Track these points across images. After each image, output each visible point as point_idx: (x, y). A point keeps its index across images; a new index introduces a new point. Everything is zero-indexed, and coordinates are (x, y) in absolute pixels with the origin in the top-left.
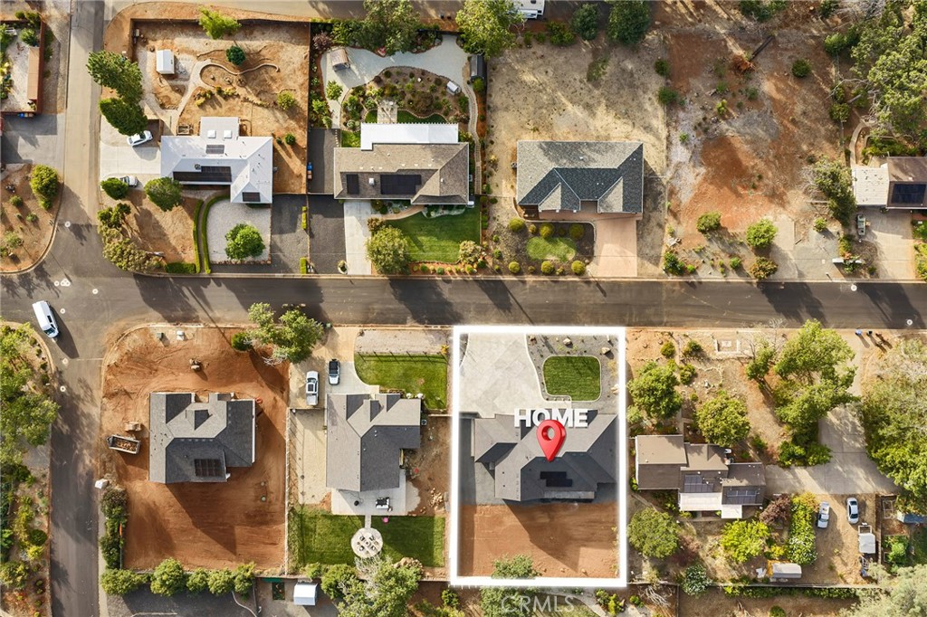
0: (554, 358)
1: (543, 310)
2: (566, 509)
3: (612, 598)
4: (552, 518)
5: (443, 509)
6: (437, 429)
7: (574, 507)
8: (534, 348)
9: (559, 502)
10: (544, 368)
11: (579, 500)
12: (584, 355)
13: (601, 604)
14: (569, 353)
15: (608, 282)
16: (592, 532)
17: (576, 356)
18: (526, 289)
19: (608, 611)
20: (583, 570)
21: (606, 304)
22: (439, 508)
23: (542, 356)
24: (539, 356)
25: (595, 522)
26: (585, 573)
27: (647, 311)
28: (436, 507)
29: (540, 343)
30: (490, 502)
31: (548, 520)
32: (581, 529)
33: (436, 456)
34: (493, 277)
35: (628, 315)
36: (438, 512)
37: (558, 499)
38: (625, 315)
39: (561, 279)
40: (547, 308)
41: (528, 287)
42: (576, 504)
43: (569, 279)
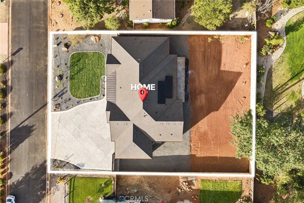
0: (71, 90)
1: (34, 98)
2: (193, 81)
3: (268, 42)
4: (201, 92)
5: (194, 181)
6: (128, 185)
7: (192, 74)
8: (64, 106)
9: (188, 86)
10: (79, 98)
11: (187, 70)
12: (69, 65)
13: (273, 52)
14: (67, 78)
15: (12, 46)
16: (212, 59)
17: (69, 72)
18: (17, 112)
19: (279, 45)
20: (245, 66)
21: (29, 48)
22: (194, 185)
23: (70, 99)
24: (69, 102)
25: (204, 57)
26: (247, 64)
27: (35, 15)
28: (193, 187)
29: (60, 101)
30: (188, 143)
31: (203, 96)
32: (210, 68)
33: (150, 186)
34: (8, 138)
35: (38, 30)
36: (197, 186)
37: (186, 87)
38: (38, 32)
39: (10, 83)
40: (33, 95)
41: (15, 111)
42: (190, 72)
43: (10, 77)
